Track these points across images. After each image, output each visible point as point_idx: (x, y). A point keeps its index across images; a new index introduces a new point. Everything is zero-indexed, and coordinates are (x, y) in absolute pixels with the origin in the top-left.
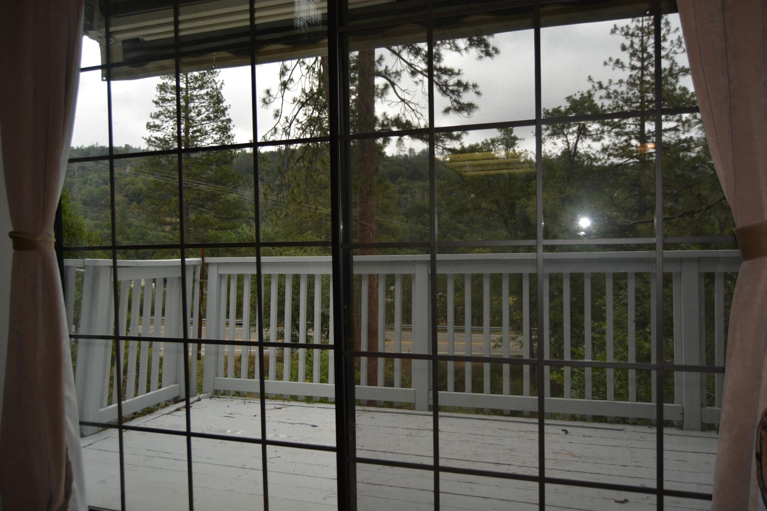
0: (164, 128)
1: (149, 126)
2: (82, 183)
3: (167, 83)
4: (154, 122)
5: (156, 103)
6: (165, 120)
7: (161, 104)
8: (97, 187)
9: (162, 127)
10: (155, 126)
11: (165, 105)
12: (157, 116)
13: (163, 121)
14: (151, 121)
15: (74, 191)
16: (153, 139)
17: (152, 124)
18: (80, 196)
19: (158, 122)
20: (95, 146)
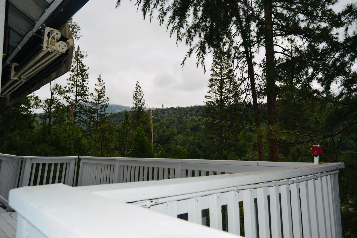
0: (212, 97)
1: (206, 97)
2: (190, 121)
3: (213, 78)
4: (208, 95)
5: (209, 87)
6: (213, 93)
7: (211, 87)
8: (196, 122)
9: (211, 97)
10: (208, 97)
11: (212, 87)
12: (210, 92)
13: (212, 94)
14: (207, 94)
15: (188, 124)
16: (208, 102)
17: (207, 96)
18: (190, 127)
19: (210, 95)
20: (196, 106)
